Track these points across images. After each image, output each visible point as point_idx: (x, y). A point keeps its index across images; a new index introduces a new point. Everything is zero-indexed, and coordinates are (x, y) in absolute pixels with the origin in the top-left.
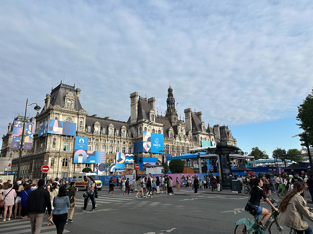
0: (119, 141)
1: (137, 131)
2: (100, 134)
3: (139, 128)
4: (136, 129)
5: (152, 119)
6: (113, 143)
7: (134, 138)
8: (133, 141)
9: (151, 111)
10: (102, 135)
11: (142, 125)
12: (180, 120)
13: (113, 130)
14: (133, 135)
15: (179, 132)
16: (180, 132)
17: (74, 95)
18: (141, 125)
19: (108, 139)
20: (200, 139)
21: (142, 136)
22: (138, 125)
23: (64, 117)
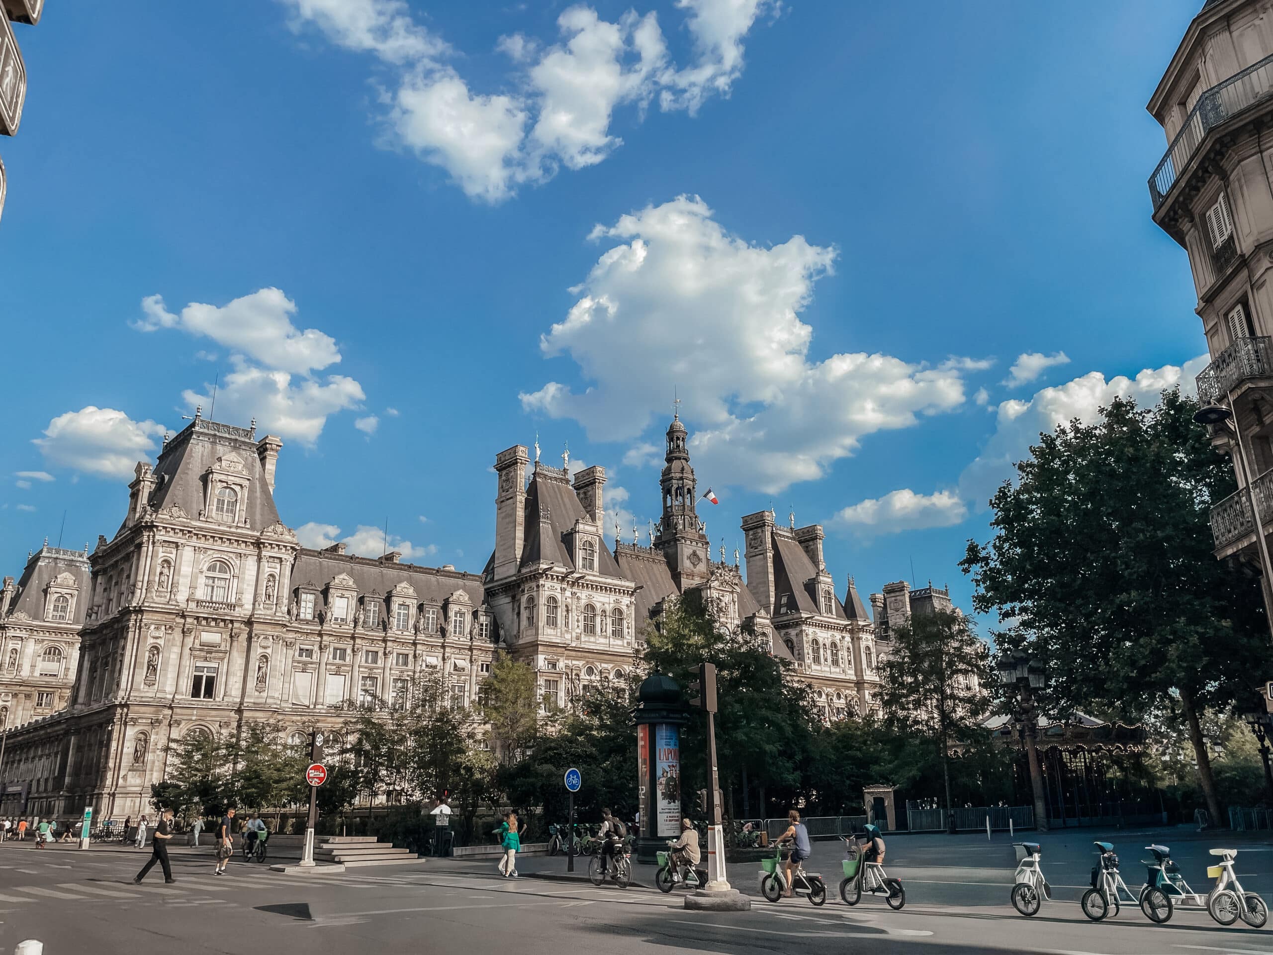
1: (519, 614)
2: (352, 626)
4: (516, 604)
5: (585, 559)
6: (410, 665)
7: (503, 645)
8: (501, 655)
9: (582, 527)
10: (360, 630)
11: (538, 586)
13: (413, 611)
17: (250, 468)
18: (534, 585)
19: (388, 650)
20: (808, 649)
21: (537, 634)
22: (522, 587)
23: (202, 557)
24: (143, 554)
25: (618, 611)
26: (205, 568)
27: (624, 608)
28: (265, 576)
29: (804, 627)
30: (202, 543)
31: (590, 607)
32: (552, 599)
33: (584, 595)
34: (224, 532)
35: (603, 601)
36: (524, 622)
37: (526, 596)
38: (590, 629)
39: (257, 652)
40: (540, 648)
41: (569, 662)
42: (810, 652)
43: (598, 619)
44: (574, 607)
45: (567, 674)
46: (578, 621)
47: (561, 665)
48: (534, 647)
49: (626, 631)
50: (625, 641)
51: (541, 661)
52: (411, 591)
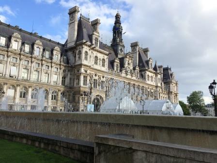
0: (49, 66)
2: (20, 51)
3: (77, 52)
4: (74, 54)
5: (95, 42)
6: (40, 67)
7: (70, 65)
8: (69, 68)
10: (22, 52)
13: (42, 50)
14: (70, 61)
16: (127, 65)
18: (81, 47)
19: (33, 61)
21: (81, 62)
22: (77, 48)
25: (104, 60)
27: (105, 59)
29: (146, 72)
31: (96, 57)
32: (86, 52)
33: (95, 53)
35: (100, 56)
36: (77, 58)
38: (96, 63)
41: (90, 72)
42: (147, 78)
43: (98, 61)
44: (92, 56)
45: (90, 75)
46: (93, 60)
48: (81, 65)
49: (105, 65)
50: (105, 68)
51: (82, 70)
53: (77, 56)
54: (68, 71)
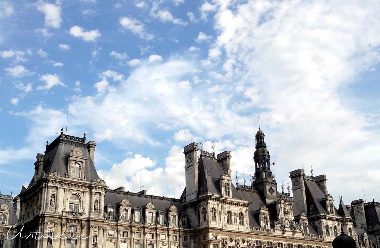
1: (199, 216)
2: (129, 221)
3: (201, 209)
4: (197, 212)
5: (226, 191)
6: (155, 239)
7: (192, 229)
8: (192, 234)
9: (223, 177)
11: (207, 203)
12: (283, 193)
13: (154, 215)
14: (192, 224)
15: (281, 216)
17: (85, 154)
18: (205, 203)
19: (145, 232)
20: (324, 230)
21: (208, 224)
22: (200, 204)
23: (67, 193)
24: (43, 192)
25: (241, 214)
26: (69, 198)
27: (244, 212)
28: (94, 201)
29: (322, 220)
30: (67, 187)
31: (229, 212)
32: (214, 209)
33: (227, 207)
34: (76, 182)
35: (235, 210)
36: (202, 219)
37: (202, 208)
38: (229, 221)
39: (92, 234)
40: (210, 230)
41: (222, 236)
42: (325, 231)
43: (233, 217)
44: (223, 212)
45: (222, 242)
46: (225, 218)
47: (219, 237)
48: (207, 229)
49: (245, 222)
50: (245, 227)
51: (211, 236)
52: (153, 206)
53: (202, 216)
54: (191, 238)
